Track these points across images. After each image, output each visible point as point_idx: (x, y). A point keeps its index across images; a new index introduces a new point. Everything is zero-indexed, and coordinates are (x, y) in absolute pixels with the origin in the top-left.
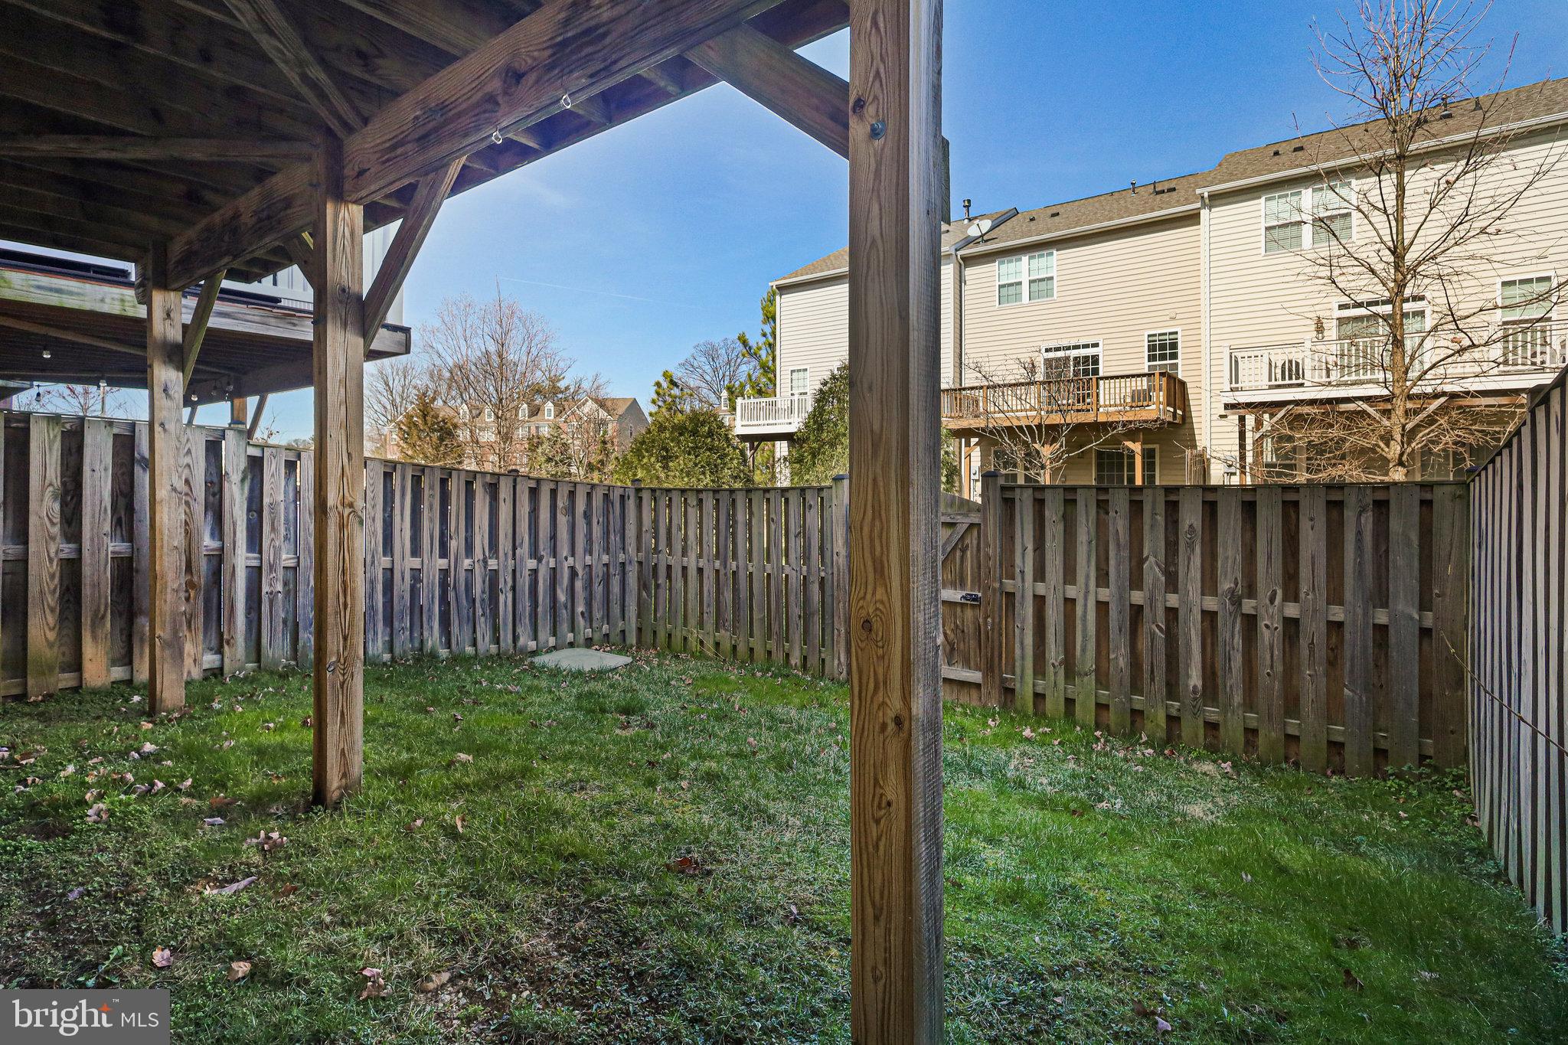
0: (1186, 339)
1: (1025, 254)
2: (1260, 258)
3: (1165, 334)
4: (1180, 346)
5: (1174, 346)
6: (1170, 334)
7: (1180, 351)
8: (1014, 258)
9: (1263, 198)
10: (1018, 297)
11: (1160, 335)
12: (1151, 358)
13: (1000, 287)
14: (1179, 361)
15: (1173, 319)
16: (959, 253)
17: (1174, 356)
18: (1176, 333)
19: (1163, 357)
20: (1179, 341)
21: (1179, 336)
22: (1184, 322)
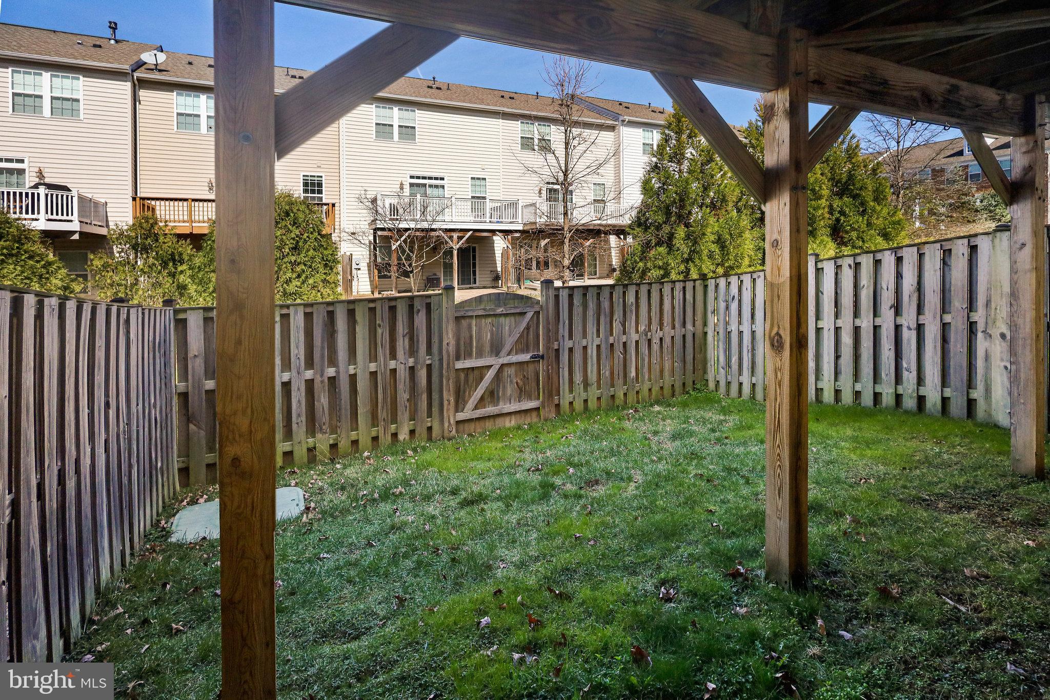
0: (328, 181)
1: (203, 93)
2: (372, 140)
3: (314, 176)
4: (324, 185)
5: (320, 185)
6: (318, 177)
7: (324, 189)
8: (193, 94)
9: (374, 106)
10: (197, 126)
11: (311, 176)
12: (306, 191)
13: (178, 114)
14: (323, 195)
15: (319, 167)
16: (136, 75)
17: (320, 192)
18: (321, 177)
19: (313, 192)
20: (323, 182)
21: (323, 179)
22: (326, 170)
